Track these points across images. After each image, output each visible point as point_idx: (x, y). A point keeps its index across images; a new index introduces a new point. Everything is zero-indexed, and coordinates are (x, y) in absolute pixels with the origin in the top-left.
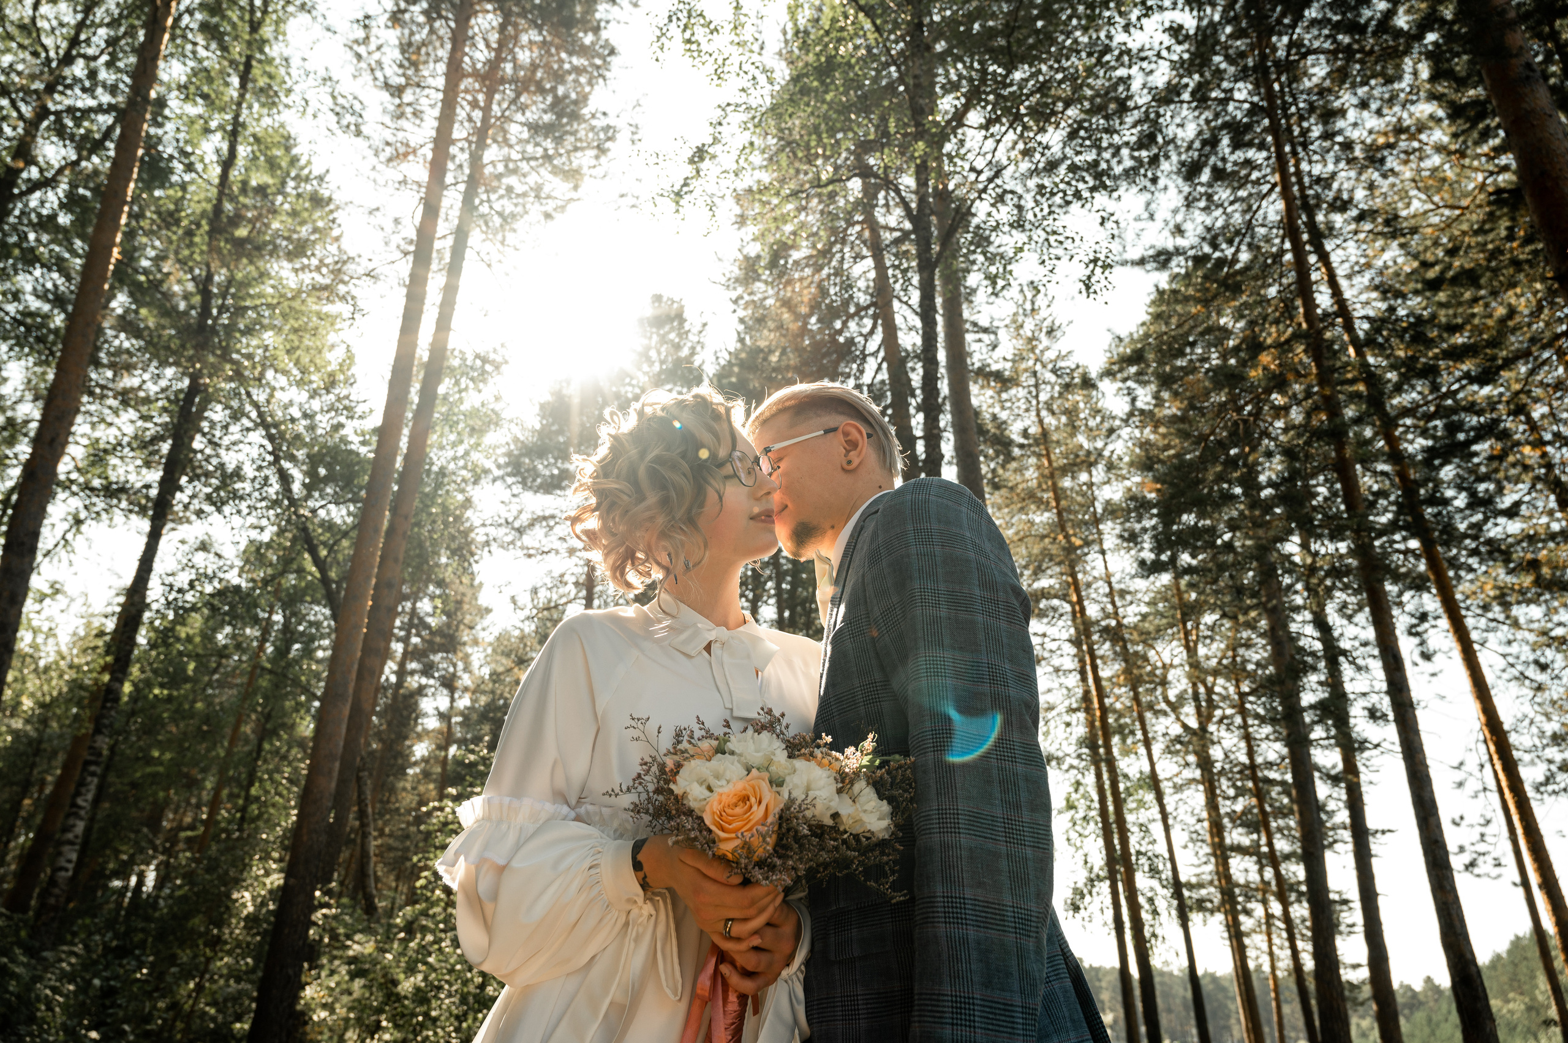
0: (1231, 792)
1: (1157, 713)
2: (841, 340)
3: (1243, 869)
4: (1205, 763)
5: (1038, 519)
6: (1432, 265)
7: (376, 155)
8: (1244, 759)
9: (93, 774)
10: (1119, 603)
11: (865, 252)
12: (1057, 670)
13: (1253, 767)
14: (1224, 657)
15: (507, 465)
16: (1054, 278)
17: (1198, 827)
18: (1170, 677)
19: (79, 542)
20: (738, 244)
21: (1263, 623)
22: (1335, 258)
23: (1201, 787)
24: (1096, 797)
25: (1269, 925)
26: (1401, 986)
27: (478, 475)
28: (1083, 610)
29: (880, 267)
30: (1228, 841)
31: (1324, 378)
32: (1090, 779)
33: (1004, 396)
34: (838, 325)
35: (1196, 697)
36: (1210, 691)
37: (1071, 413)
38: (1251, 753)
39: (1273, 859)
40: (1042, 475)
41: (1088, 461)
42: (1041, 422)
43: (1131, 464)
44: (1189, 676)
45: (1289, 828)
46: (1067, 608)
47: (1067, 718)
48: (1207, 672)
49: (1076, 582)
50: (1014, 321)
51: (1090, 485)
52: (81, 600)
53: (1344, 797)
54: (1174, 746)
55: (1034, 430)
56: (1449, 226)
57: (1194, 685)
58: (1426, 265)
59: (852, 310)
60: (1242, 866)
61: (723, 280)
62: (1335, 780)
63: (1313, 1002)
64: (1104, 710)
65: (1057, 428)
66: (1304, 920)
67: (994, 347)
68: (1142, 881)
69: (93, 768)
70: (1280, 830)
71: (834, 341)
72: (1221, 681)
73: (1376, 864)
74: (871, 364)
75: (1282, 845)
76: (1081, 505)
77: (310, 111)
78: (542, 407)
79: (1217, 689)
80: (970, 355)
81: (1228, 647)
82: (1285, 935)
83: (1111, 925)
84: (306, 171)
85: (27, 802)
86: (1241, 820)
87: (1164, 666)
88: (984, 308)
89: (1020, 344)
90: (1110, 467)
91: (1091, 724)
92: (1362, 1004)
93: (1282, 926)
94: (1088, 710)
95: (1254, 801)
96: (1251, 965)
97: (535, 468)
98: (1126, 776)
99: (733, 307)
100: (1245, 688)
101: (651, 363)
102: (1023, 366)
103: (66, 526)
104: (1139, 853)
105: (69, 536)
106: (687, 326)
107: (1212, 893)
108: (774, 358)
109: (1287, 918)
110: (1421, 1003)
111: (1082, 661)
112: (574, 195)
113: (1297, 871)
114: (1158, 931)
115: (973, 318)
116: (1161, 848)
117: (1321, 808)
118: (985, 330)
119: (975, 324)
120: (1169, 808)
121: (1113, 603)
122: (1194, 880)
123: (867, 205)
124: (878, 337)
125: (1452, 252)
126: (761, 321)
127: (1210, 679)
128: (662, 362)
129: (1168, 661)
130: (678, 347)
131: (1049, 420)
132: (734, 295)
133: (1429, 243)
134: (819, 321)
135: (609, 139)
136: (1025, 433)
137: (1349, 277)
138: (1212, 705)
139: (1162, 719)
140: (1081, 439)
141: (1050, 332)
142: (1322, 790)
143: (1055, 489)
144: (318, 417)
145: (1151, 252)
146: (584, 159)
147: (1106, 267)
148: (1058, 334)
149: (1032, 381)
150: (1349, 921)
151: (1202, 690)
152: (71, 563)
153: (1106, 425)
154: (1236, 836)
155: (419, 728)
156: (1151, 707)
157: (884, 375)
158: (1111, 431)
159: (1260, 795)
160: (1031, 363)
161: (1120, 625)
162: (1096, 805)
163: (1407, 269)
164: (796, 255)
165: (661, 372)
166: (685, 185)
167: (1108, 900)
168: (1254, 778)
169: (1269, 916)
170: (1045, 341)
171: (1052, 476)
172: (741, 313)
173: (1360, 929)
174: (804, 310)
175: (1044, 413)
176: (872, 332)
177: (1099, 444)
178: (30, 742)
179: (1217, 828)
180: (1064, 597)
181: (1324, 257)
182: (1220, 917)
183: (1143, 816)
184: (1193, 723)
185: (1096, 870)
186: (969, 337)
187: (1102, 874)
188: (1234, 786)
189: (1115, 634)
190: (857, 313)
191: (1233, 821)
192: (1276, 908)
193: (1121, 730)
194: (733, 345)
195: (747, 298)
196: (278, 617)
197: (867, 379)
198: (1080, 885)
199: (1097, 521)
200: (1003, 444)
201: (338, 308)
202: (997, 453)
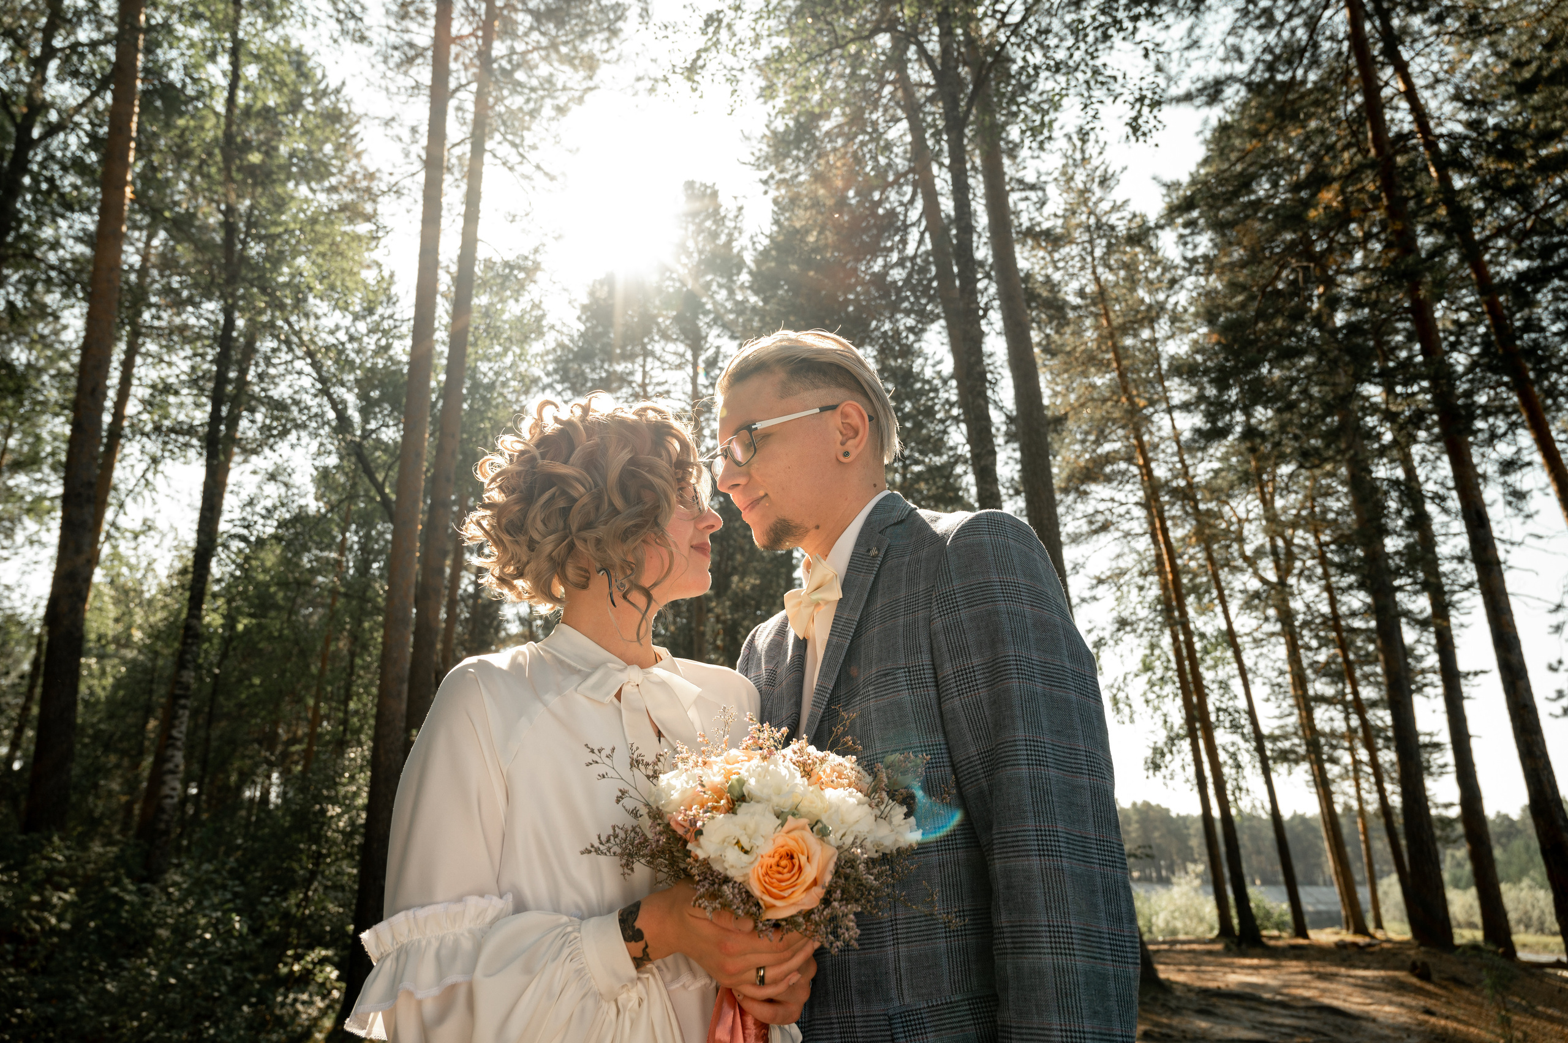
0: (1314, 643)
1: (1234, 570)
2: (881, 211)
3: (1328, 718)
4: (1286, 617)
5: (1098, 382)
6: (1528, 63)
7: (385, 61)
8: (1325, 609)
9: (184, 707)
10: (1188, 462)
11: (900, 113)
12: (1127, 534)
13: (1336, 617)
14: (1303, 508)
15: (556, 371)
16: (1097, 124)
17: (1280, 680)
18: (1246, 533)
19: (159, 481)
20: (765, 120)
21: (1343, 471)
22: (1414, 68)
23: (1282, 640)
24: (1172, 658)
25: (1357, 771)
26: (1498, 815)
27: (529, 384)
28: (1150, 472)
29: (917, 129)
30: (1311, 692)
31: (1396, 210)
32: (1166, 640)
33: (1056, 256)
34: (876, 196)
35: (1274, 551)
36: (1289, 543)
37: (1130, 267)
38: (1333, 602)
39: (1359, 707)
40: (1100, 336)
41: (1151, 316)
42: (1097, 279)
43: (1197, 315)
44: (1266, 531)
45: (1375, 674)
46: (1134, 470)
47: (1141, 582)
48: (1285, 525)
49: (1141, 446)
50: (1064, 173)
51: (1154, 341)
52: (171, 536)
53: (1433, 641)
54: (1252, 601)
55: (1091, 288)
56: (1548, 15)
57: (1272, 539)
58: (1518, 64)
59: (891, 178)
60: (1327, 715)
61: (752, 160)
62: (1424, 624)
63: (1403, 842)
64: (1176, 572)
65: (1117, 284)
66: (1392, 764)
67: (1043, 203)
68: (1221, 737)
69: (183, 702)
70: (1366, 677)
71: (874, 214)
72: (1300, 532)
73: (1468, 707)
74: (914, 235)
75: (1367, 692)
76: (1144, 363)
77: (309, 20)
78: (585, 308)
79: (1296, 541)
80: (1017, 214)
81: (1306, 497)
82: (1372, 779)
83: (1193, 779)
84: (322, 86)
85: (152, 724)
86: (1323, 670)
87: (1240, 520)
88: (1030, 163)
89: (1072, 197)
90: (1175, 319)
91: (1164, 587)
92: (1455, 841)
93: (1369, 770)
94: (1161, 572)
95: (1338, 651)
96: (1338, 809)
97: (583, 373)
98: (1202, 636)
99: (763, 188)
100: (1325, 538)
101: (689, 255)
102: (1075, 221)
103: (144, 466)
104: (1218, 710)
105: (150, 476)
106: (722, 212)
107: (1296, 743)
108: (811, 239)
109: (1374, 763)
110: (1519, 832)
111: (1152, 524)
112: (591, 84)
113: (1383, 717)
114: (1243, 784)
115: (1019, 175)
116: (1242, 703)
117: (1408, 652)
118: (1032, 187)
119: (1020, 181)
120: (1248, 662)
121: (1182, 461)
122: (1277, 732)
123: (897, 61)
124: (919, 204)
125: (1549, 47)
126: (794, 200)
127: (1289, 532)
128: (701, 252)
129: (1243, 516)
130: (715, 235)
131: (1107, 276)
132: (765, 175)
133: (1525, 38)
134: (857, 194)
135: (619, 18)
136: (1081, 293)
137: (1430, 87)
138: (1291, 557)
139: (1239, 575)
140: (1141, 293)
141: (1103, 182)
142: (1409, 635)
143: (1115, 349)
144: (366, 339)
145: (1199, 85)
146: (594, 44)
147: (1156, 104)
148: (1112, 183)
149: (1086, 237)
150: (1441, 762)
151: (1280, 543)
152: (154, 502)
153: (1168, 276)
154: (1320, 686)
155: (503, 634)
156: (1227, 563)
157: (928, 245)
158: (1173, 282)
159: (1344, 645)
160: (1084, 217)
161: (1190, 485)
162: (1174, 665)
163: (1499, 70)
164: (826, 126)
165: (700, 262)
166: (699, 57)
167: (1189, 758)
168: (1337, 628)
169: (1357, 763)
170: (1098, 192)
171: (1112, 336)
172: (773, 193)
173: (1452, 769)
174: (839, 183)
175: (1100, 270)
176: (912, 201)
177: (1161, 297)
178: (146, 671)
179: (1300, 681)
180: (1130, 460)
181: (1402, 69)
182: (1305, 766)
183: (1222, 673)
184: (1272, 576)
185: (1176, 727)
186: (1013, 198)
187: (1182, 732)
188: (1317, 637)
189: (1187, 494)
190: (896, 182)
191: (1316, 672)
192: (1363, 755)
193: (1195, 589)
194: (769, 228)
195: (778, 176)
196: (352, 538)
197: (910, 250)
198: (1160, 744)
199: (1161, 378)
200: (1056, 309)
201: (363, 228)
202: (1051, 319)
